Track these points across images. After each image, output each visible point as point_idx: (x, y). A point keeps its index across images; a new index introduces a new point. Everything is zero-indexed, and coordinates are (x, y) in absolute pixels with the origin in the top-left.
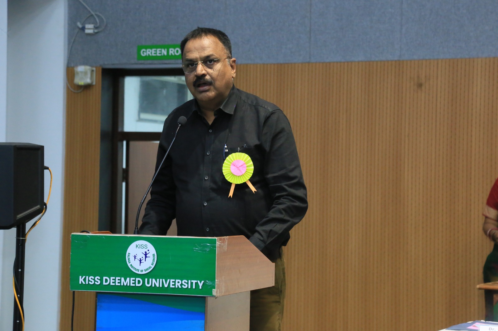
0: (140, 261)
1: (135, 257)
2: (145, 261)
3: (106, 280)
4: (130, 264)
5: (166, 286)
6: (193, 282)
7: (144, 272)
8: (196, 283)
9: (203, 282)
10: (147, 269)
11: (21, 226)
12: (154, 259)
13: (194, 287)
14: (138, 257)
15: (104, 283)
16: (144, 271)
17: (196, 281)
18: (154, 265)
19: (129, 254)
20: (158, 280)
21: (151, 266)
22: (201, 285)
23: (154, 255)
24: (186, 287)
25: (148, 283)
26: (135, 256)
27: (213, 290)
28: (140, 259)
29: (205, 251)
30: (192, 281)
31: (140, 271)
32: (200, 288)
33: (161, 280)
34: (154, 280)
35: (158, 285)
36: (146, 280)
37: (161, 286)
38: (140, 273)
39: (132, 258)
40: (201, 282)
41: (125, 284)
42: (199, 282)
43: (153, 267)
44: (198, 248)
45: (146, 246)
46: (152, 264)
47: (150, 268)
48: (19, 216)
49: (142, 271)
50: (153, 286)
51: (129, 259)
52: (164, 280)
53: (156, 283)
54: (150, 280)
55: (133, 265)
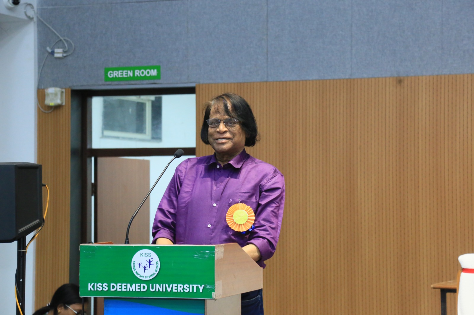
0: (145, 268)
1: (140, 265)
2: (149, 268)
3: (113, 287)
4: (135, 271)
5: (169, 290)
6: (194, 287)
7: (148, 279)
8: (197, 287)
9: (203, 286)
10: (151, 276)
11: (22, 239)
12: (157, 266)
13: (195, 291)
14: (143, 265)
15: (112, 290)
16: (148, 277)
17: (197, 286)
18: (158, 271)
19: (134, 262)
20: (161, 285)
21: (155, 272)
22: (201, 289)
23: (157, 262)
24: (188, 291)
25: (152, 288)
26: (140, 263)
27: (213, 293)
28: (145, 266)
29: (205, 257)
30: (193, 285)
31: (144, 277)
32: (201, 291)
33: (164, 285)
34: (158, 286)
35: (161, 290)
36: (151, 285)
37: (164, 291)
38: (144, 279)
39: (137, 266)
40: (201, 286)
41: (131, 290)
42: (199, 286)
43: (156, 273)
44: (198, 255)
45: (149, 254)
46: (156, 271)
47: (154, 274)
48: (21, 230)
49: (146, 277)
50: (157, 290)
51: (134, 267)
52: (167, 285)
53: (160, 288)
54: (154, 285)
55: (138, 272)
